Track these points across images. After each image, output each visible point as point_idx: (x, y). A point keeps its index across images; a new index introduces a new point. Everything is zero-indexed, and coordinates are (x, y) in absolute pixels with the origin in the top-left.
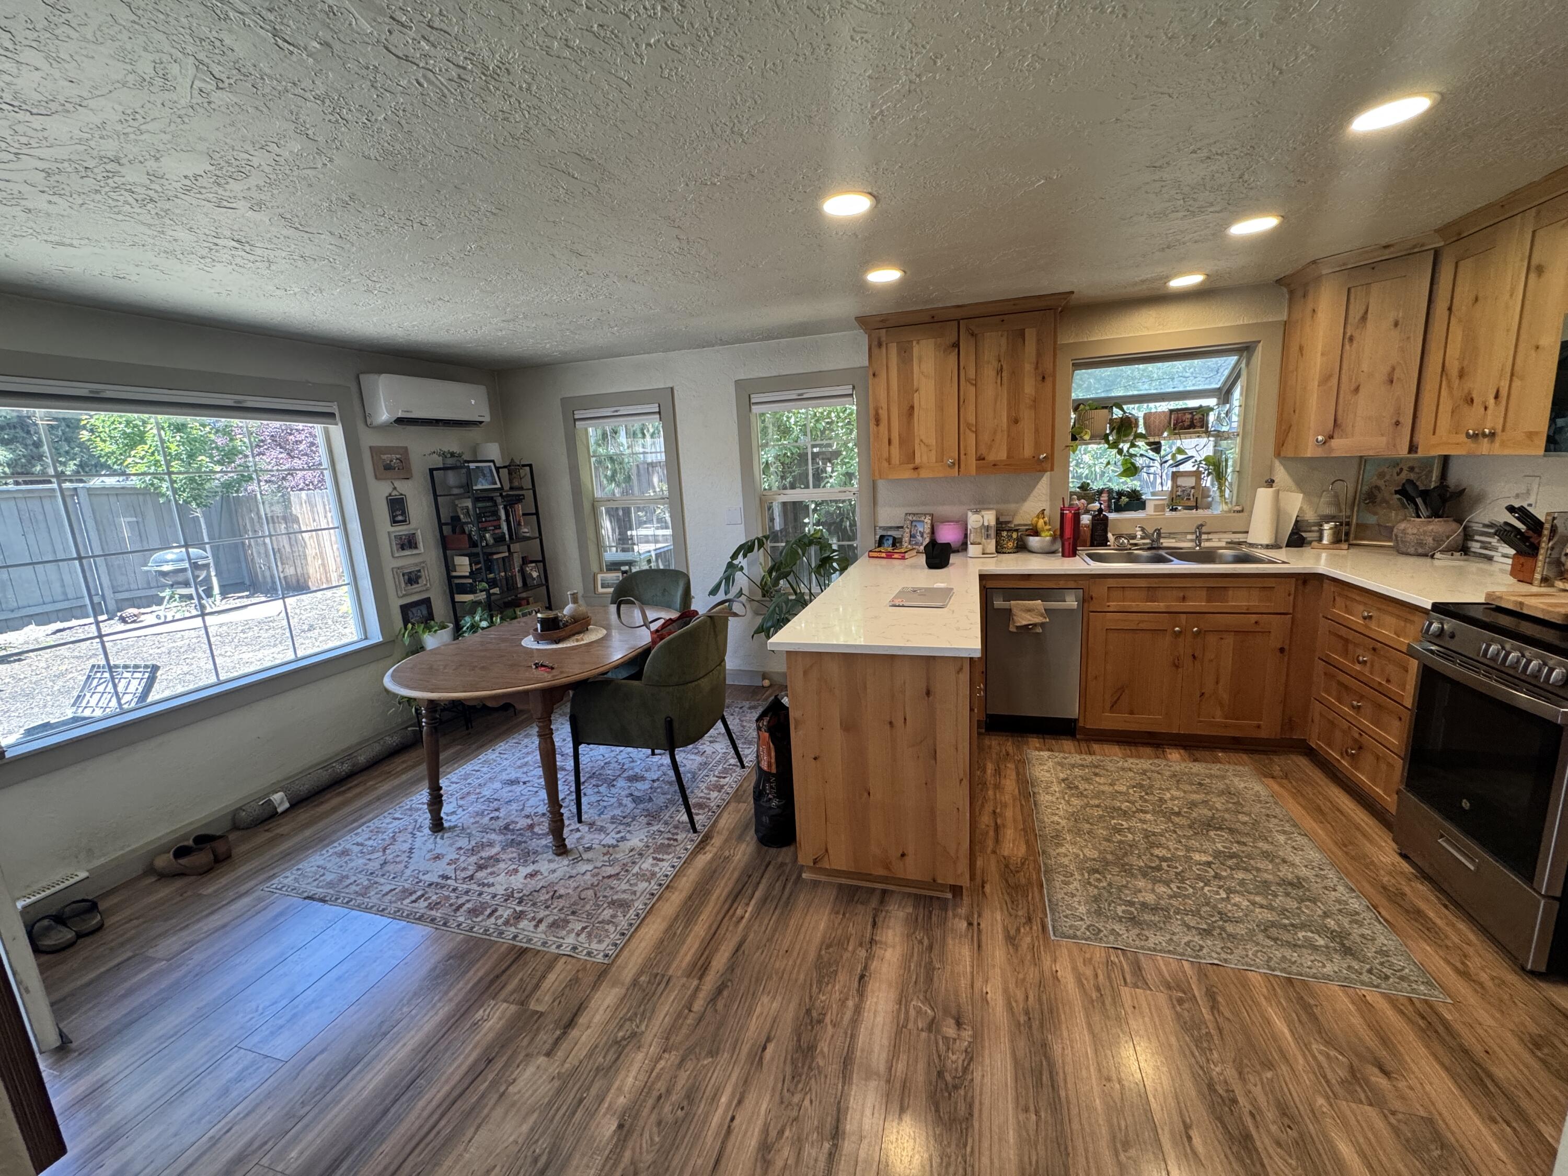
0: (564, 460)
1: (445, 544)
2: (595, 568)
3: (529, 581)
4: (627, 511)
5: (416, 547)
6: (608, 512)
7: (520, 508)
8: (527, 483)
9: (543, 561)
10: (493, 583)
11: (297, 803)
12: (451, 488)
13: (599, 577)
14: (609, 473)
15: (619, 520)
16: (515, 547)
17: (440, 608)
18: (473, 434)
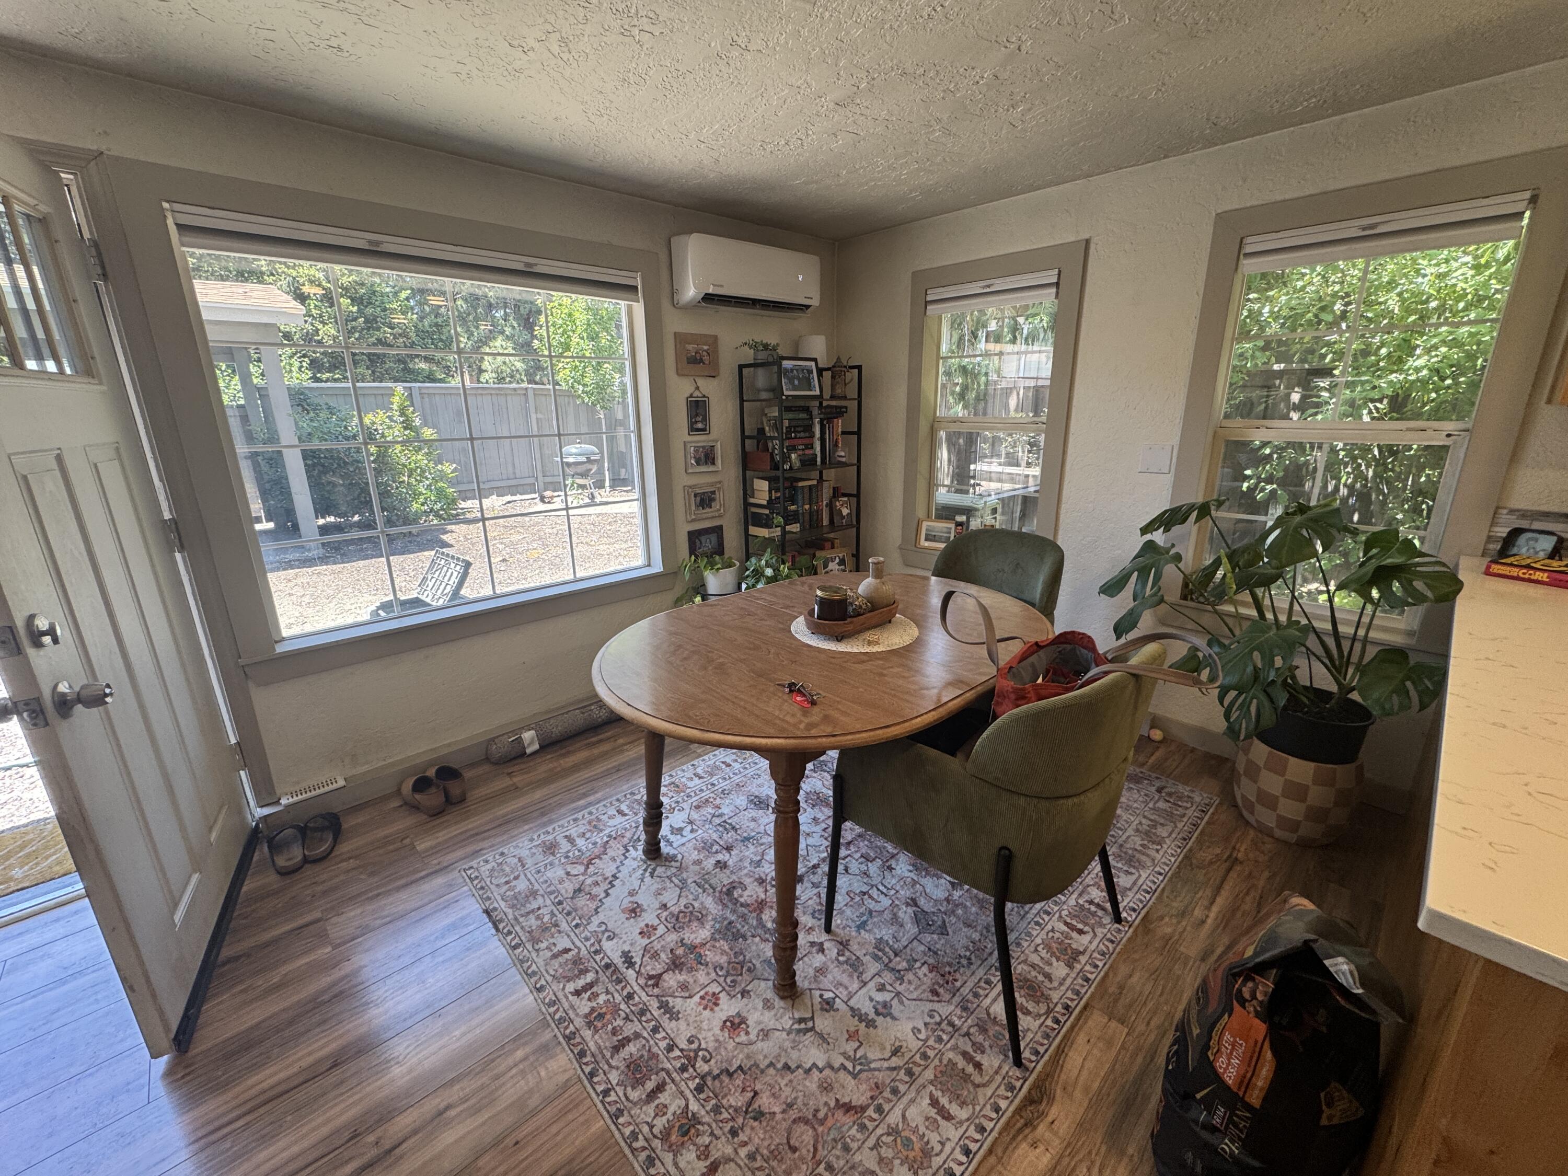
0: (903, 361)
1: (746, 462)
2: (921, 512)
3: (836, 519)
4: (971, 439)
5: (713, 463)
6: (949, 440)
7: (839, 424)
8: (852, 392)
9: (858, 496)
10: (790, 518)
11: (549, 745)
12: (759, 391)
13: (925, 525)
14: (958, 389)
15: (959, 453)
16: (830, 474)
17: (732, 540)
18: (799, 323)
